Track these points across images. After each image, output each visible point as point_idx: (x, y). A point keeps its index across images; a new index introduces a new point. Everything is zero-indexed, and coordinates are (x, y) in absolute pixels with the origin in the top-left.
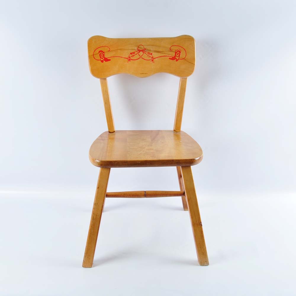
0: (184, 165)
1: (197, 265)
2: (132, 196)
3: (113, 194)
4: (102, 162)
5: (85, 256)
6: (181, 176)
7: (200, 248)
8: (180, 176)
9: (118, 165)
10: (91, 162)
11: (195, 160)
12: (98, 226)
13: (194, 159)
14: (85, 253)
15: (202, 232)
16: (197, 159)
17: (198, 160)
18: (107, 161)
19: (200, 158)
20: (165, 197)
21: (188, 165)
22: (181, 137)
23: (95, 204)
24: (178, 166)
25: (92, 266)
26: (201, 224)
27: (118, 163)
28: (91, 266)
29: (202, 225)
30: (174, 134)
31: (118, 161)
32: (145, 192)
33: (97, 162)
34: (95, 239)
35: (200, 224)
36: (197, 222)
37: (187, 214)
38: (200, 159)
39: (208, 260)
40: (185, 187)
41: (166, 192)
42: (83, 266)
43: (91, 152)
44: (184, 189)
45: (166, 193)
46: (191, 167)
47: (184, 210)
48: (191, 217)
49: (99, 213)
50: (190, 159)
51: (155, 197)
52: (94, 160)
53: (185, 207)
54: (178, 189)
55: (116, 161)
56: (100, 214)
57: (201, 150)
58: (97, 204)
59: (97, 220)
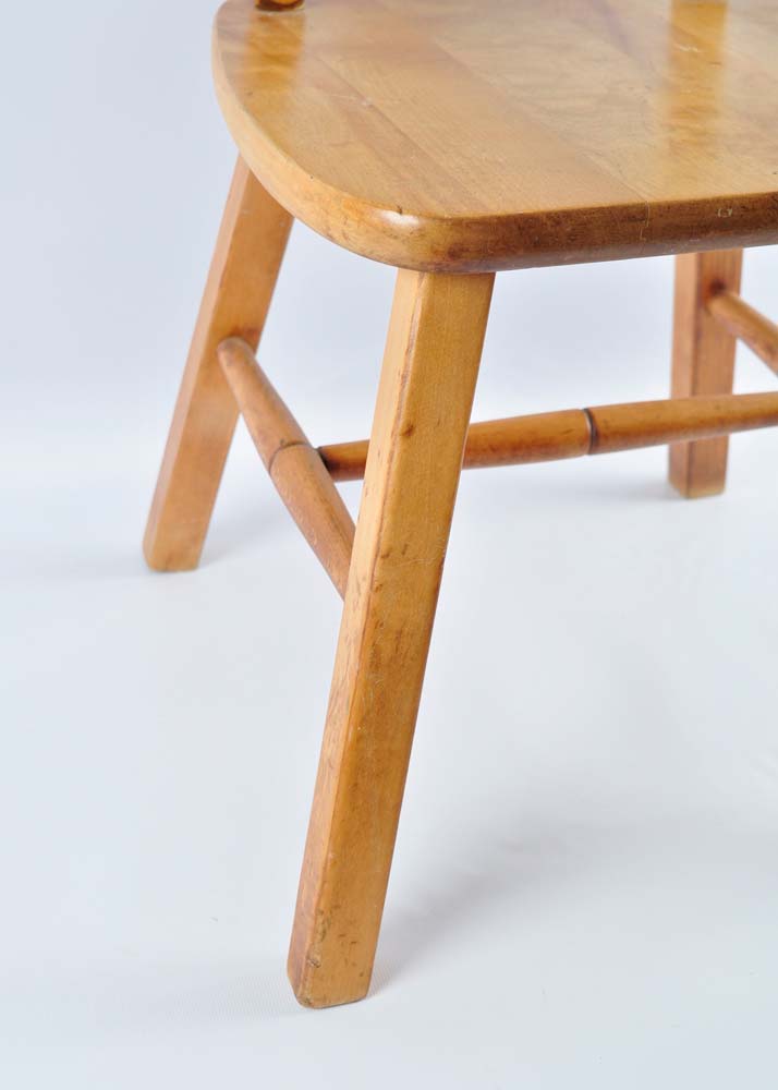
4: (463, 225)
5: (324, 932)
18: (500, 218)
23: (387, 556)
27: (584, 225)
49: (418, 616)
55: (569, 215)
58: (403, 553)
59: (403, 666)
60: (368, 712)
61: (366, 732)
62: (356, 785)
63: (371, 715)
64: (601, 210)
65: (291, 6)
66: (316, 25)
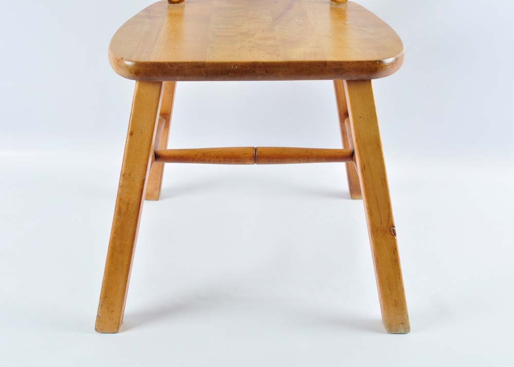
0: (354, 77)
1: (381, 332)
2: (222, 159)
3: (176, 153)
4: (139, 64)
5: (102, 306)
6: (347, 115)
7: (390, 290)
8: (344, 115)
9: (182, 75)
10: (112, 68)
11: (382, 65)
12: (131, 230)
13: (380, 62)
14: (101, 298)
15: (394, 250)
16: (388, 61)
17: (392, 64)
18: (151, 63)
19: (396, 60)
20: (304, 162)
21: (364, 76)
22: (350, 13)
23: (123, 176)
24: (338, 80)
25: (121, 329)
26: (394, 231)
27: (182, 67)
28: (116, 330)
29: (395, 234)
30: (332, 9)
31: (180, 63)
32: (256, 149)
33: (127, 67)
34: (126, 263)
35: (391, 231)
36: (385, 225)
37: (359, 206)
38: (396, 64)
39: (408, 319)
40: (356, 134)
41: (307, 150)
42: (96, 330)
43: (115, 44)
44: (353, 145)
45: (307, 154)
46: (374, 82)
47: (352, 198)
48: (369, 213)
49: (135, 198)
50: (370, 62)
51: (281, 163)
52: (118, 62)
53: (354, 191)
54: (337, 144)
55: (176, 64)
56: (137, 202)
57: (399, 42)
58: (129, 176)
59: (129, 215)
60: (117, 230)
61: (116, 236)
62: (113, 254)
63: (118, 230)
64: (188, 63)
65: (178, 2)
66: (189, 8)
